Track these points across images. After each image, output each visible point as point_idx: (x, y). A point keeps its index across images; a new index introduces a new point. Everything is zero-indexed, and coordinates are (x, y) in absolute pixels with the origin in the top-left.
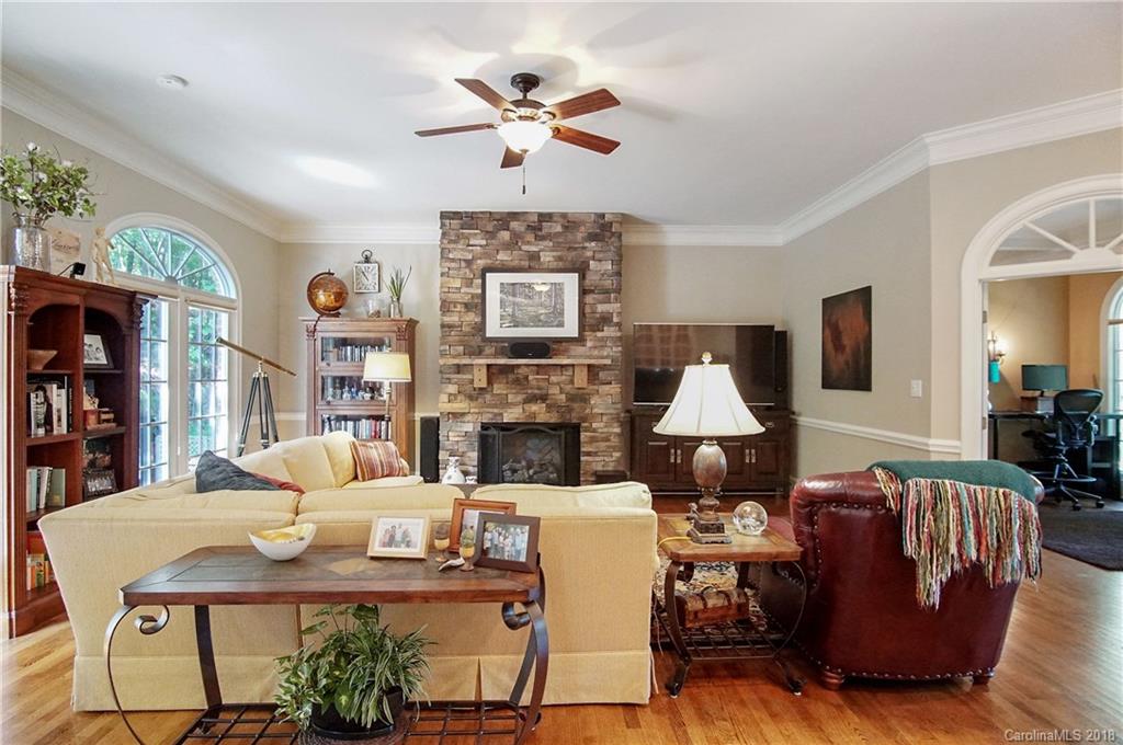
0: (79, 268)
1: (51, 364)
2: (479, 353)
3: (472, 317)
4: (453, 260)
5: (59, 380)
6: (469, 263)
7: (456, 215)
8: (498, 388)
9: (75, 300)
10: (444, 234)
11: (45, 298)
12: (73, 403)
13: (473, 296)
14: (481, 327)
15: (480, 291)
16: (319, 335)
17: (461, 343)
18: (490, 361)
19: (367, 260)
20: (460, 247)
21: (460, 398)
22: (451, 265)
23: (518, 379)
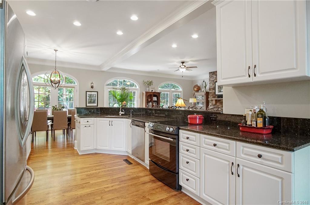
0: (152, 91)
1: (150, 100)
2: (215, 97)
3: (214, 91)
4: (211, 81)
5: (151, 102)
6: (213, 81)
7: (211, 72)
8: (218, 104)
9: (152, 94)
10: (210, 76)
11: (149, 94)
12: (152, 104)
13: (214, 87)
14: (215, 93)
15: (214, 86)
16: (195, 95)
17: (212, 96)
18: (216, 99)
19: (204, 82)
20: (212, 78)
21: (212, 106)
22: (211, 82)
23: (221, 102)
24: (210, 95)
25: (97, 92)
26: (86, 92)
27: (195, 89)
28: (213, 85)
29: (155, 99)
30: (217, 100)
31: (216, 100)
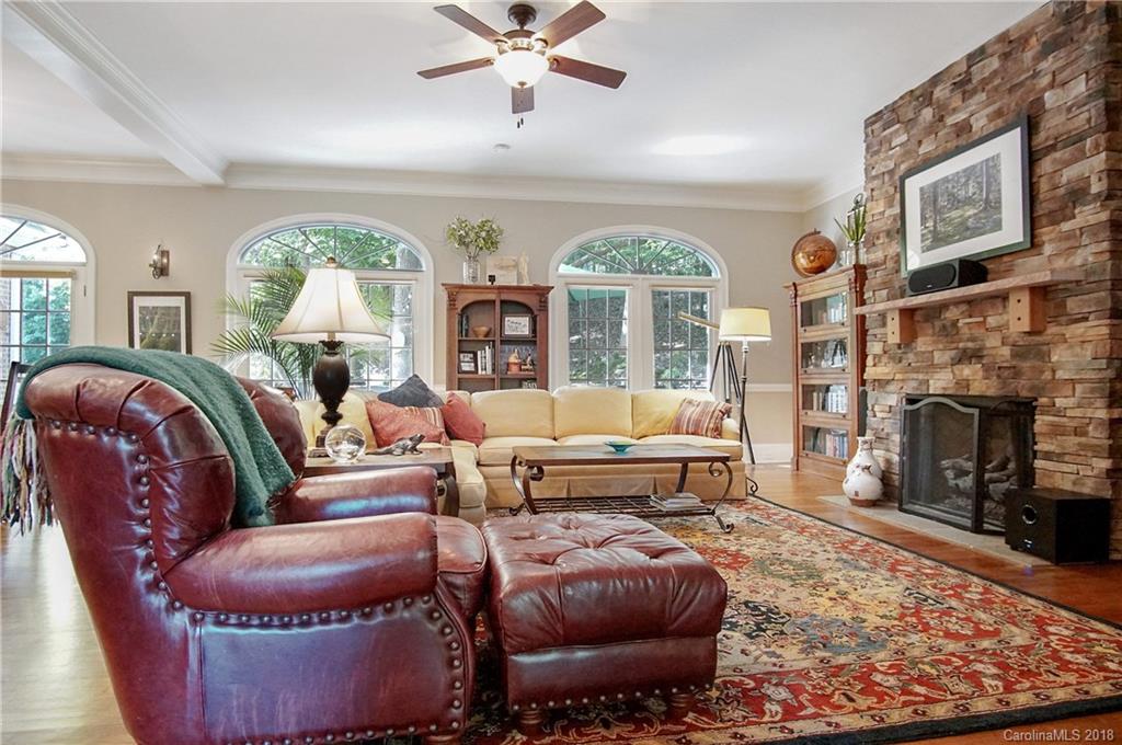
0: (493, 278)
3: (894, 248)
4: (876, 177)
6: (891, 172)
7: (879, 114)
8: (923, 344)
9: (493, 297)
10: (868, 148)
11: (469, 298)
13: (894, 218)
14: (903, 258)
15: (898, 210)
20: (882, 155)
21: (885, 359)
22: (876, 183)
23: (944, 327)
24: (875, 278)
25: (188, 296)
26: (132, 295)
27: (802, 261)
28: (890, 205)
29: (518, 325)
30: (918, 317)
31: (908, 314)
